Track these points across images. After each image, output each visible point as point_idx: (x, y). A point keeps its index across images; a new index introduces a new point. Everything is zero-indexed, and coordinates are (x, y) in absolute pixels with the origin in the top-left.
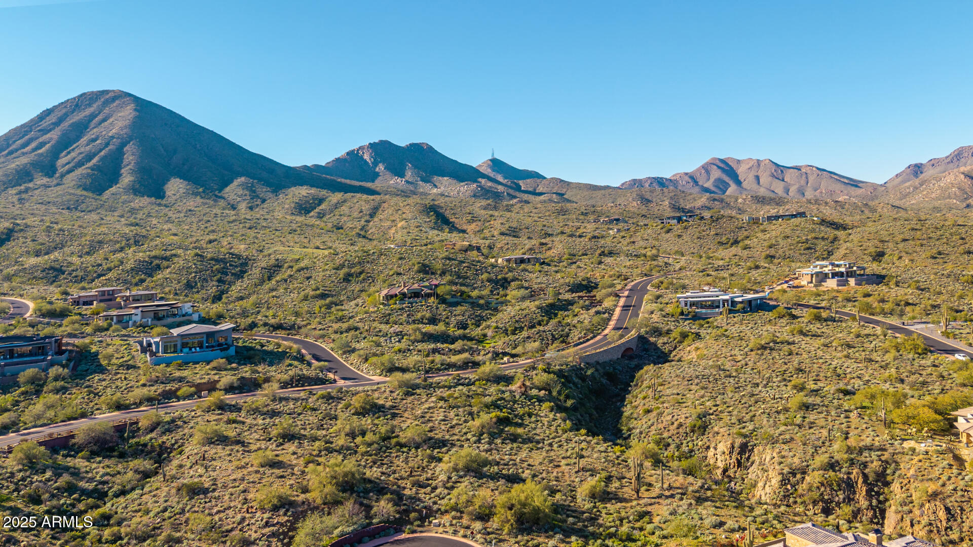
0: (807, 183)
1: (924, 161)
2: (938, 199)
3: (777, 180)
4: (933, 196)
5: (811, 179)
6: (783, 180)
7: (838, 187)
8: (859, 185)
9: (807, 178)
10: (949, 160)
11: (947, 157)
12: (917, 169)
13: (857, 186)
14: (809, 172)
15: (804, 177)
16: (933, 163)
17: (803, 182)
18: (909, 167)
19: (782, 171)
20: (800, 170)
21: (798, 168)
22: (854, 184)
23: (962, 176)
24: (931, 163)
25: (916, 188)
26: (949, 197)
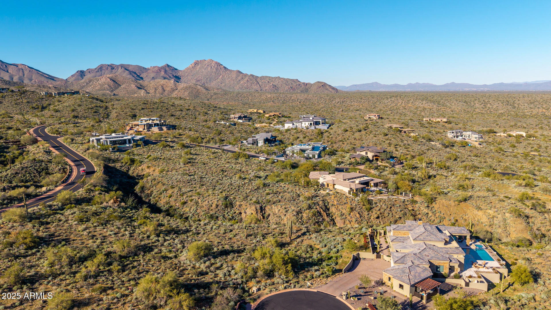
0: (24, 75)
1: (85, 70)
2: (99, 90)
3: (4, 72)
4: (97, 88)
5: (26, 73)
6: (8, 72)
7: (43, 79)
8: (55, 79)
9: (23, 72)
10: (97, 70)
11: (96, 69)
12: (82, 74)
13: (53, 80)
14: (23, 68)
15: (21, 71)
16: (90, 71)
17: (21, 74)
18: (78, 72)
19: (6, 66)
20: (17, 66)
21: (17, 65)
22: (52, 78)
23: (109, 79)
24: (88, 71)
25: (87, 84)
26: (105, 90)
